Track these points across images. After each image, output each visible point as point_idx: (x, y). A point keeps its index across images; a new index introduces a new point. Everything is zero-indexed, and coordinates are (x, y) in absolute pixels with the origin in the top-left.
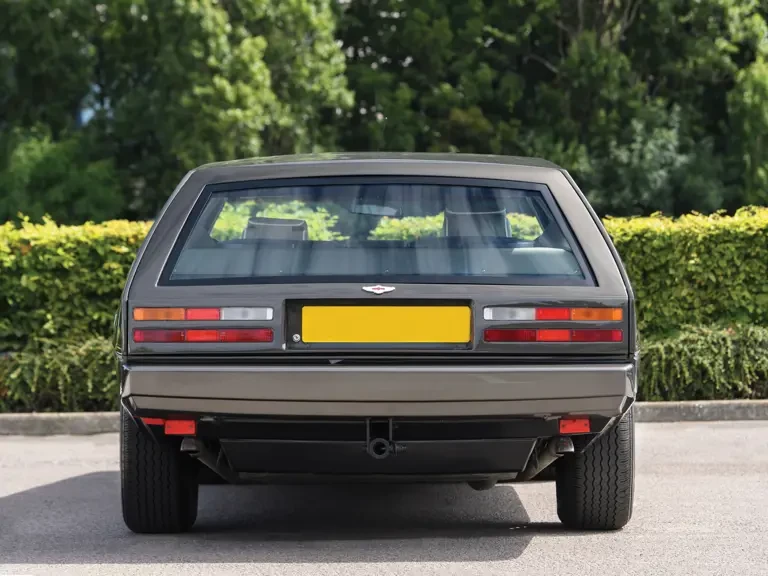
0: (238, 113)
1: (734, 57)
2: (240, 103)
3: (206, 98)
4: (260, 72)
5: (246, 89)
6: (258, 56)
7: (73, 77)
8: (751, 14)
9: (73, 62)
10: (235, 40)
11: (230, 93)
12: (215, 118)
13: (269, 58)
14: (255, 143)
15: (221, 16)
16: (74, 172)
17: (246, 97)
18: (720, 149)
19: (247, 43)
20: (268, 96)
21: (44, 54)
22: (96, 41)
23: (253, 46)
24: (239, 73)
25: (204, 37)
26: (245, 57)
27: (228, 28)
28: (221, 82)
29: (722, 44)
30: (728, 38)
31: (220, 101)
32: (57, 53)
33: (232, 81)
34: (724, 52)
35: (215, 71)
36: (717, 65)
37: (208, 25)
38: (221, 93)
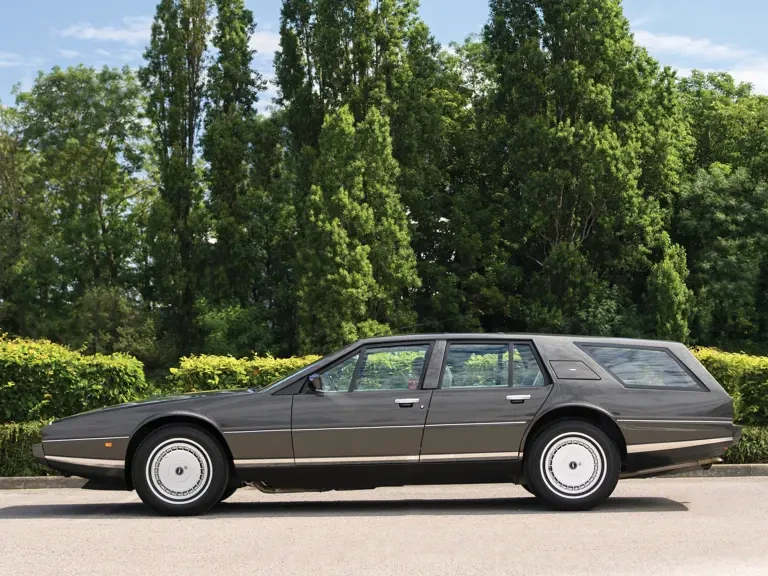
0: (354, 291)
1: (649, 257)
2: (354, 285)
3: (334, 281)
4: (367, 266)
5: (358, 276)
6: (365, 256)
7: (253, 268)
8: (660, 231)
9: (252, 260)
10: (351, 247)
11: (349, 280)
12: (340, 294)
13: (372, 257)
14: (363, 309)
15: (343, 233)
16: (254, 327)
17: (358, 281)
18: (641, 311)
19: (359, 249)
20: (371, 280)
22: (267, 247)
23: (362, 250)
24: (354, 267)
25: (334, 245)
26: (358, 257)
27: (347, 240)
28: (343, 272)
29: (641, 248)
30: (645, 245)
31: (343, 283)
32: (243, 254)
33: (350, 272)
34: (644, 253)
35: (339, 266)
36: (639, 261)
37: (335, 237)
38: (344, 277)
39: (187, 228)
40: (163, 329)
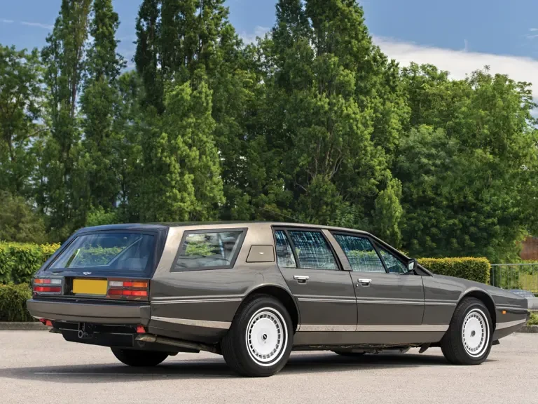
0: (182, 204)
1: (378, 186)
2: (182, 200)
3: (170, 197)
4: (191, 188)
5: (185, 195)
6: (190, 181)
7: (113, 188)
8: (385, 169)
9: (112, 181)
10: (182, 174)
11: (179, 196)
12: (172, 206)
13: (194, 182)
14: (187, 216)
15: (178, 166)
17: (185, 198)
18: (371, 223)
19: (186, 176)
20: (193, 198)
21: (101, 178)
22: (123, 173)
23: (188, 177)
24: (183, 188)
25: (171, 173)
26: (186, 182)
27: (179, 171)
28: (175, 191)
29: (373, 180)
30: (375, 179)
31: (175, 199)
32: (106, 178)
33: (180, 191)
34: (373, 184)
35: (173, 187)
36: (370, 189)
37: (172, 169)
38: (176, 195)
39: (68, 158)
40: (51, 226)
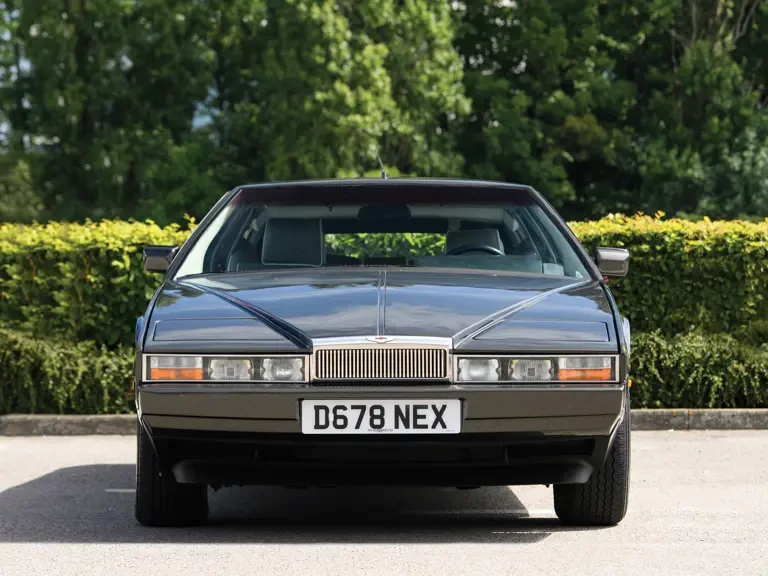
0: (358, 118)
2: (360, 108)
3: (327, 103)
4: (381, 78)
5: (366, 95)
6: (379, 62)
7: (193, 81)
9: (194, 67)
10: (356, 47)
11: (350, 100)
12: (335, 124)
13: (390, 64)
14: (373, 150)
15: (342, 23)
16: (194, 176)
17: (366, 102)
19: (369, 50)
20: (388, 102)
21: (165, 58)
22: (217, 46)
23: (374, 53)
24: (360, 79)
25: (326, 43)
26: (367, 63)
27: (349, 34)
28: (342, 88)
31: (340, 106)
32: (178, 58)
33: (353, 85)
35: (334, 77)
37: (329, 30)
38: (341, 98)
39: (85, 13)
40: (46, 178)
